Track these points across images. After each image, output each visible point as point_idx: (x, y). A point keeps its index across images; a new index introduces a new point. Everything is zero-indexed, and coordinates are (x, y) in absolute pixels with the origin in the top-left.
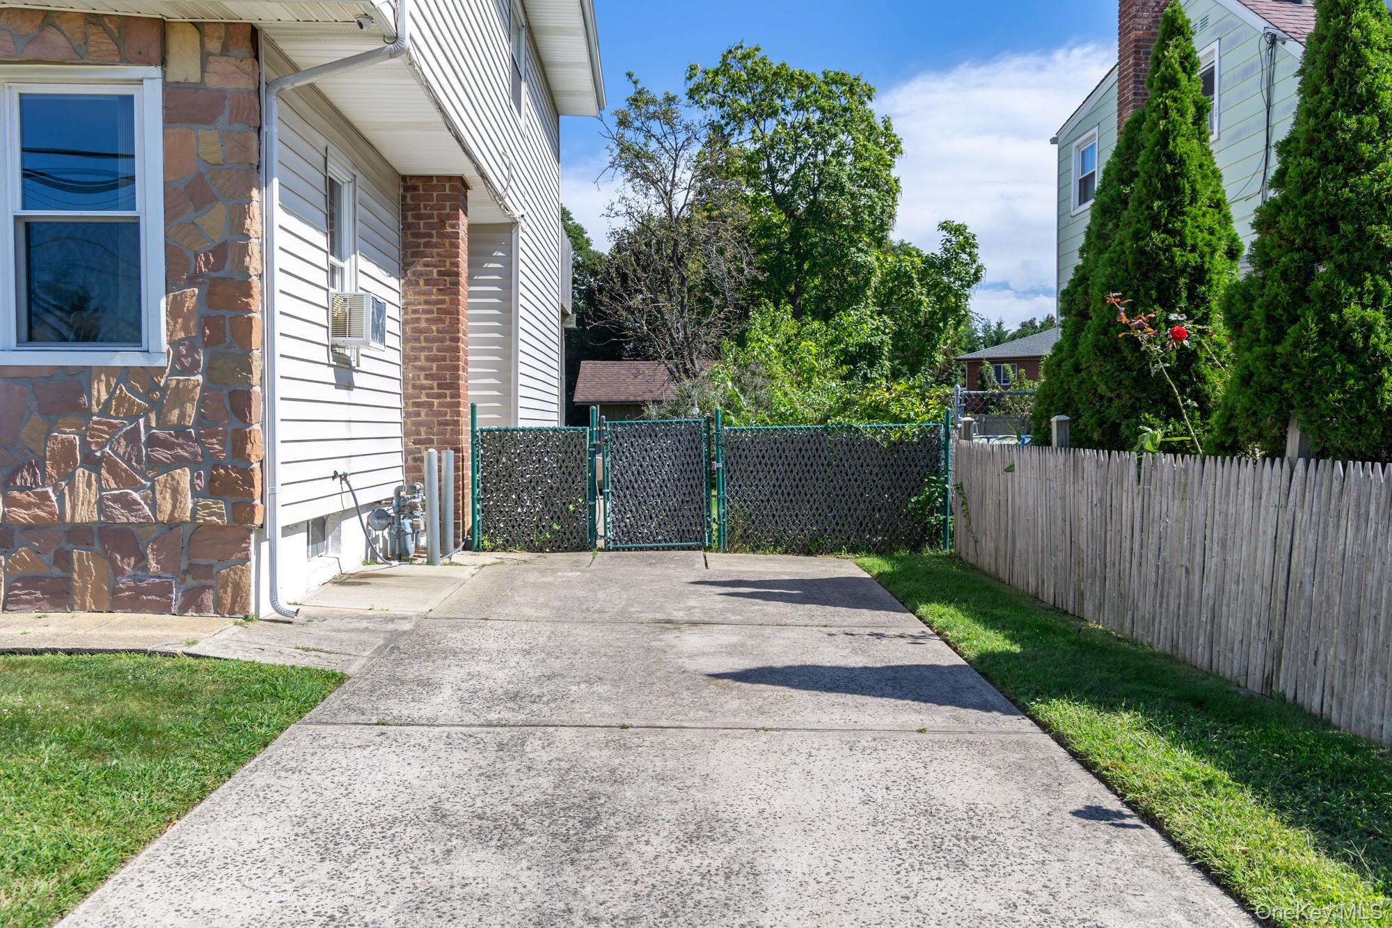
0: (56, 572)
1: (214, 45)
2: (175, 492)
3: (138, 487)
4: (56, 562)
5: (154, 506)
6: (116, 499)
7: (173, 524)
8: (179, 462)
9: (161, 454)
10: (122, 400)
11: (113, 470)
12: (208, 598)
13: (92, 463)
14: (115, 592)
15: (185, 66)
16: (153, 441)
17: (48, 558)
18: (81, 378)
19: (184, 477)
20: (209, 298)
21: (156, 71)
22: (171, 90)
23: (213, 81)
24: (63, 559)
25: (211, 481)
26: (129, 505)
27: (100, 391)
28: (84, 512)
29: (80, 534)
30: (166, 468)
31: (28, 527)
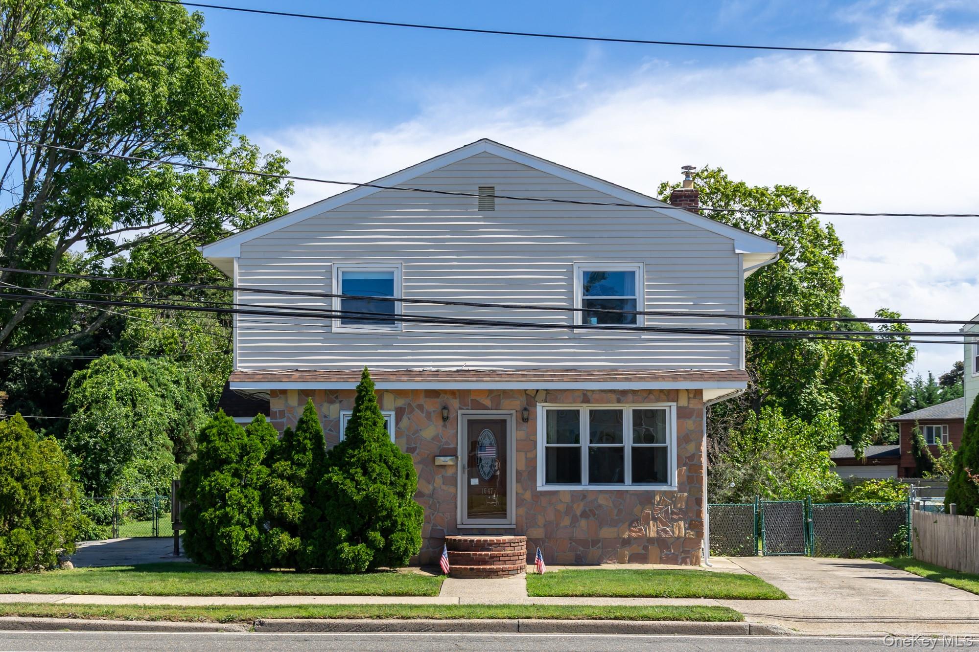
0: (643, 552)
1: (691, 396)
2: (680, 528)
3: (668, 526)
4: (643, 549)
5: (673, 532)
6: (662, 530)
7: (679, 538)
8: (680, 519)
9: (675, 517)
10: (664, 500)
11: (661, 522)
12: (688, 560)
13: (655, 519)
14: (661, 558)
15: (683, 402)
16: (673, 513)
17: (641, 548)
18: (652, 494)
19: (682, 523)
20: (689, 470)
21: (675, 404)
22: (679, 409)
23: (691, 406)
24: (645, 548)
25: (690, 525)
26: (666, 532)
27: (658, 498)
28: (653, 534)
29: (651, 540)
30: (677, 521)
31: (635, 538)
